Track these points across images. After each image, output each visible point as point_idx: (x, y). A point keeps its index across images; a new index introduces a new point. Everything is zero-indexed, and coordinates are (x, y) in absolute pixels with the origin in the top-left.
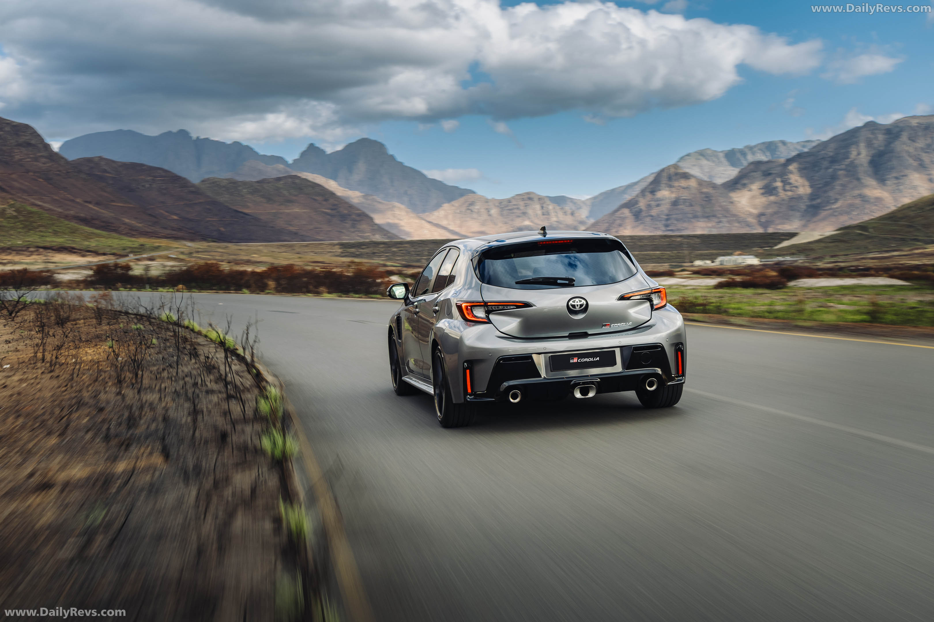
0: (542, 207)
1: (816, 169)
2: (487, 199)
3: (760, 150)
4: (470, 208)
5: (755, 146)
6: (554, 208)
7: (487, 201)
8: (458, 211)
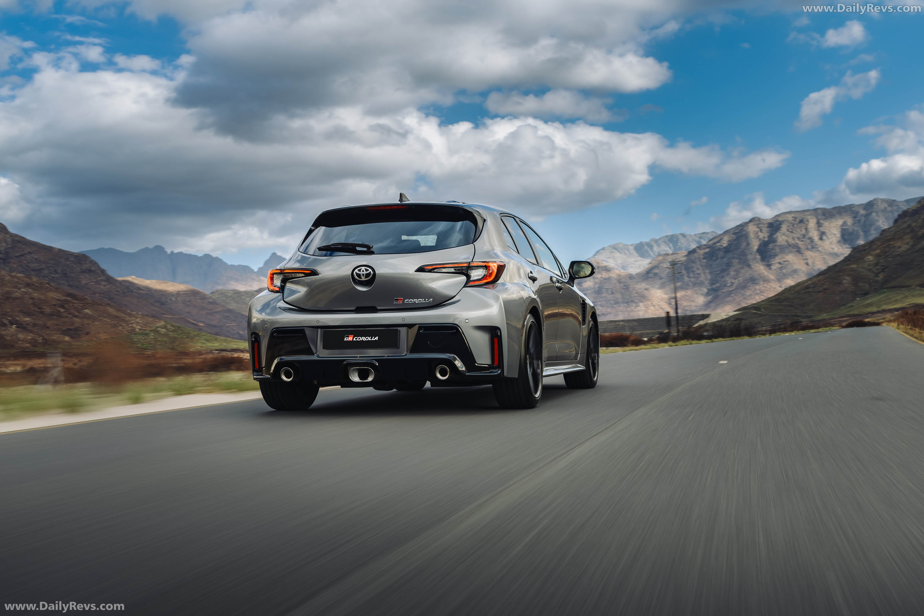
1: (714, 258)
3: (664, 242)
5: (660, 239)
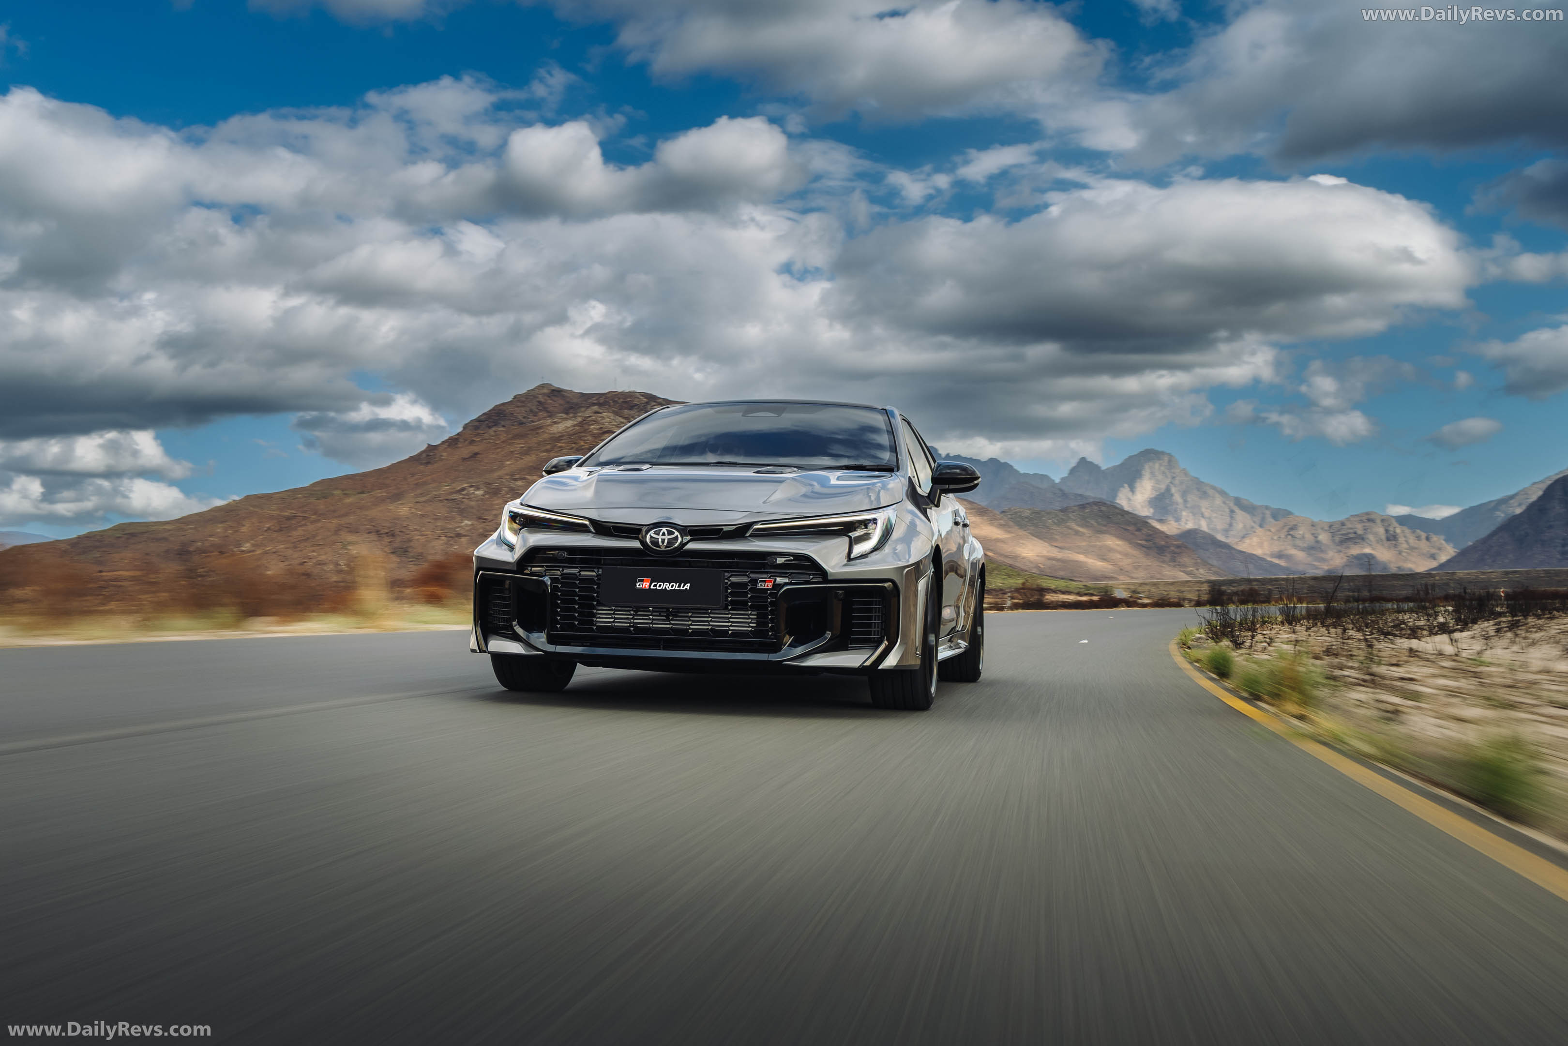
0: (1387, 531)
2: (1313, 522)
4: (1291, 533)
6: (1403, 532)
7: (1313, 525)
8: (1275, 538)
